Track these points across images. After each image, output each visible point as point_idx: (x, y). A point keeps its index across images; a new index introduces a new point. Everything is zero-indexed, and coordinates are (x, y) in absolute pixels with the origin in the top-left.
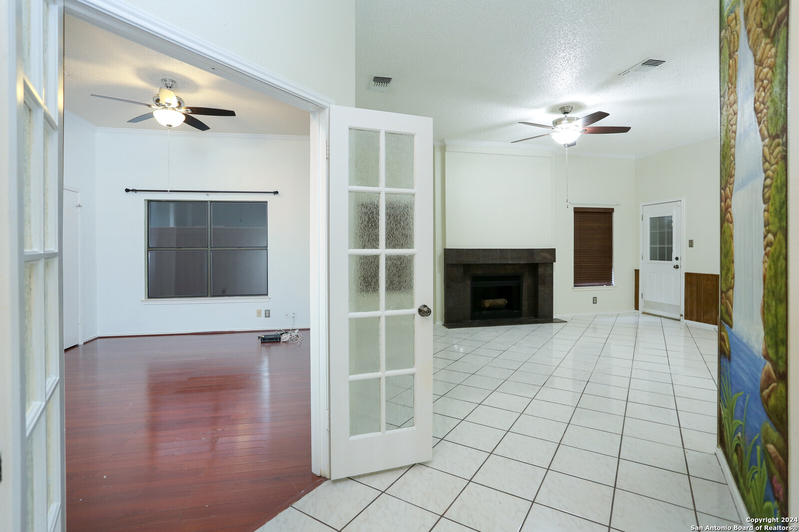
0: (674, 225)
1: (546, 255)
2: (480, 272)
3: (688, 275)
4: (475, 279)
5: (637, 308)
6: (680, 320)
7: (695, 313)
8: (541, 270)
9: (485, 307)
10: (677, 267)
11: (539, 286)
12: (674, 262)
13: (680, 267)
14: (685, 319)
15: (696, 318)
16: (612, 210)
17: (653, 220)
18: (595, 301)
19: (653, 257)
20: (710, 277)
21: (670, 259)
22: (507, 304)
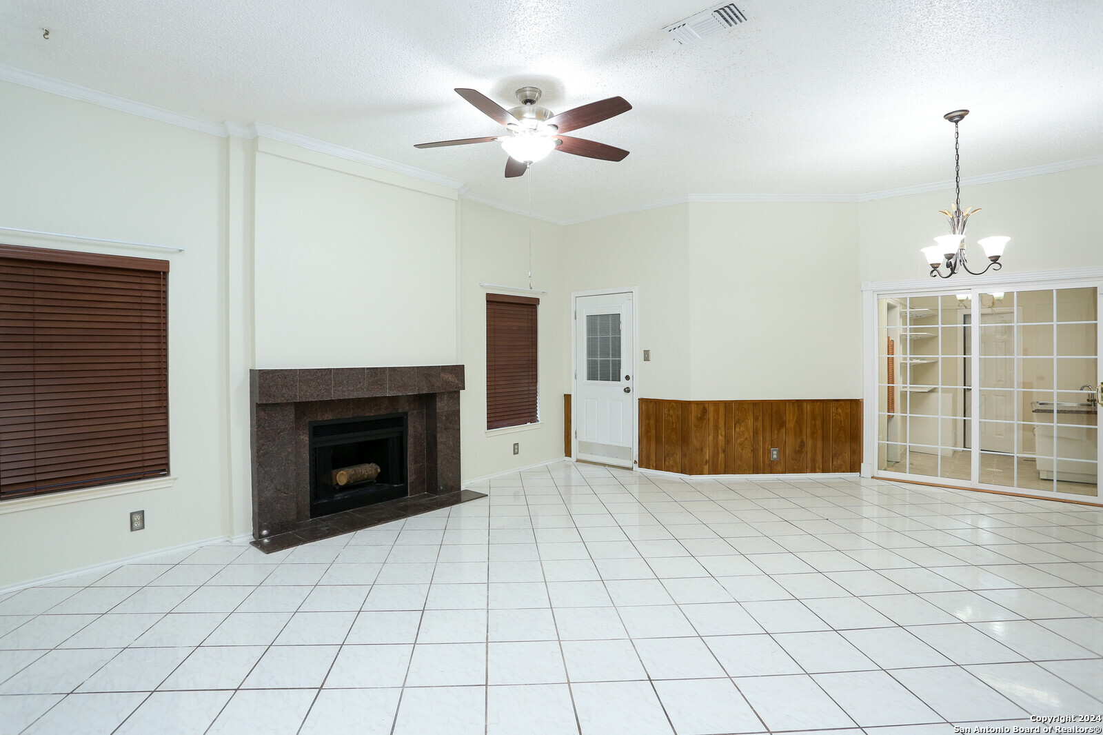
0: (623, 327)
1: (450, 378)
2: (328, 417)
3: (641, 401)
4: (318, 431)
5: (568, 453)
6: (632, 469)
7: (653, 457)
8: (441, 405)
9: (337, 484)
10: (627, 390)
11: (438, 435)
12: (624, 383)
13: (631, 390)
14: (639, 467)
15: (654, 464)
16: (537, 300)
17: (592, 319)
18: (516, 450)
19: (592, 376)
20: (674, 404)
21: (617, 378)
22: (379, 474)
